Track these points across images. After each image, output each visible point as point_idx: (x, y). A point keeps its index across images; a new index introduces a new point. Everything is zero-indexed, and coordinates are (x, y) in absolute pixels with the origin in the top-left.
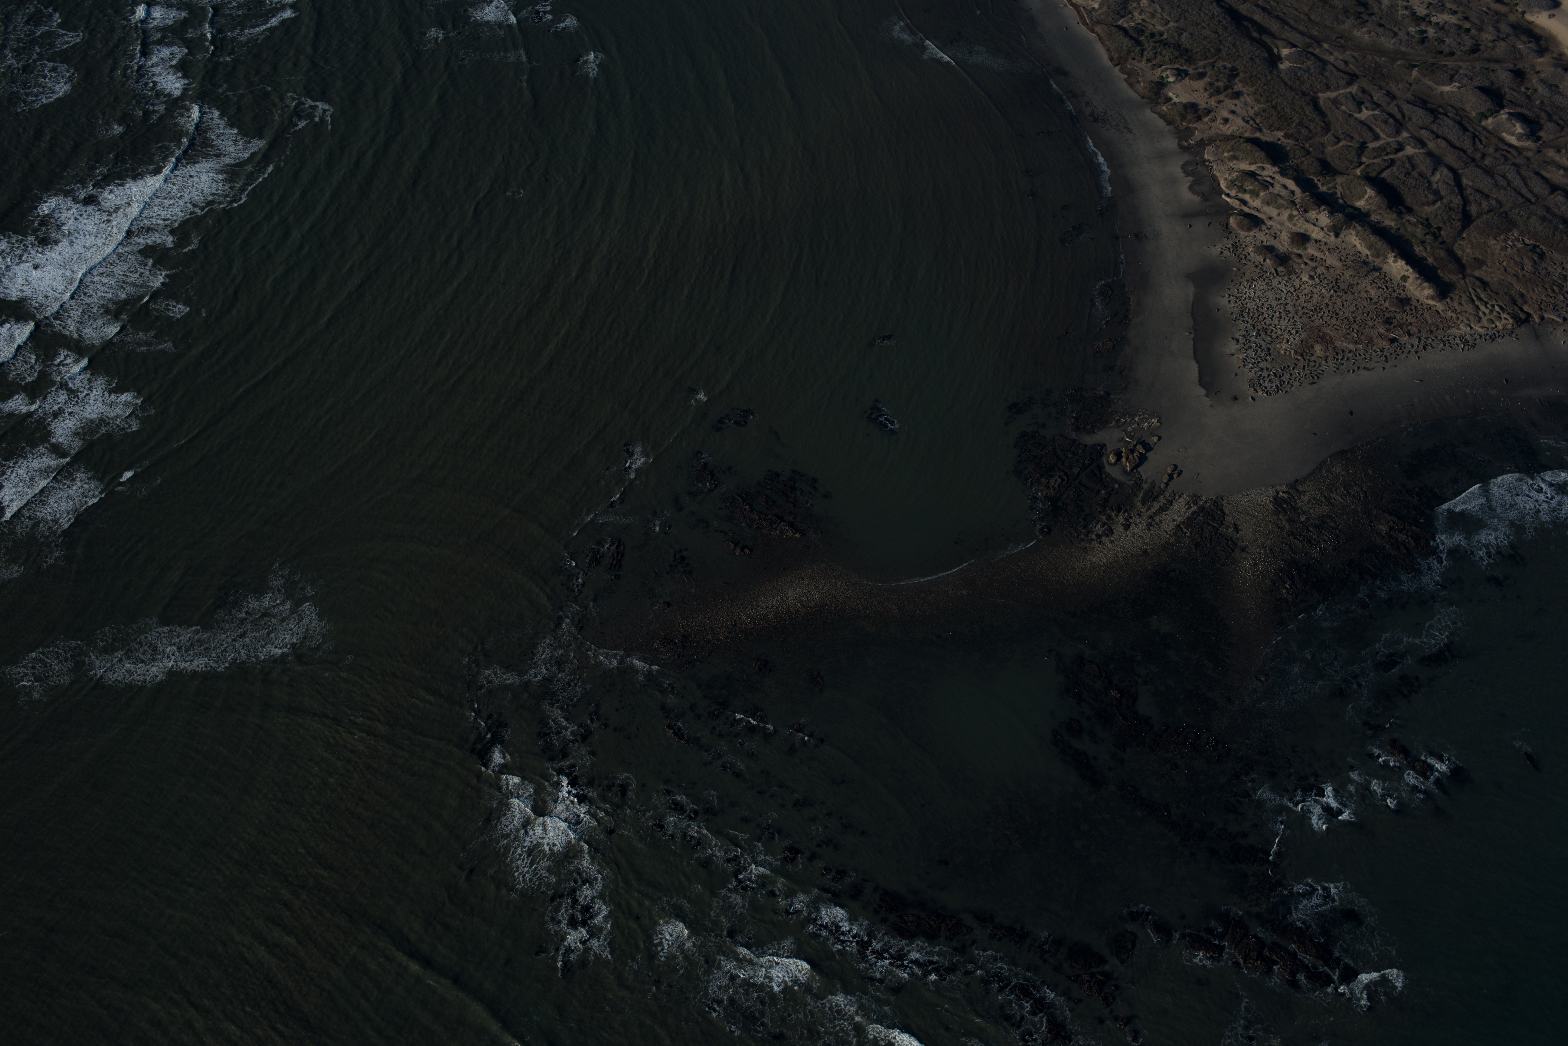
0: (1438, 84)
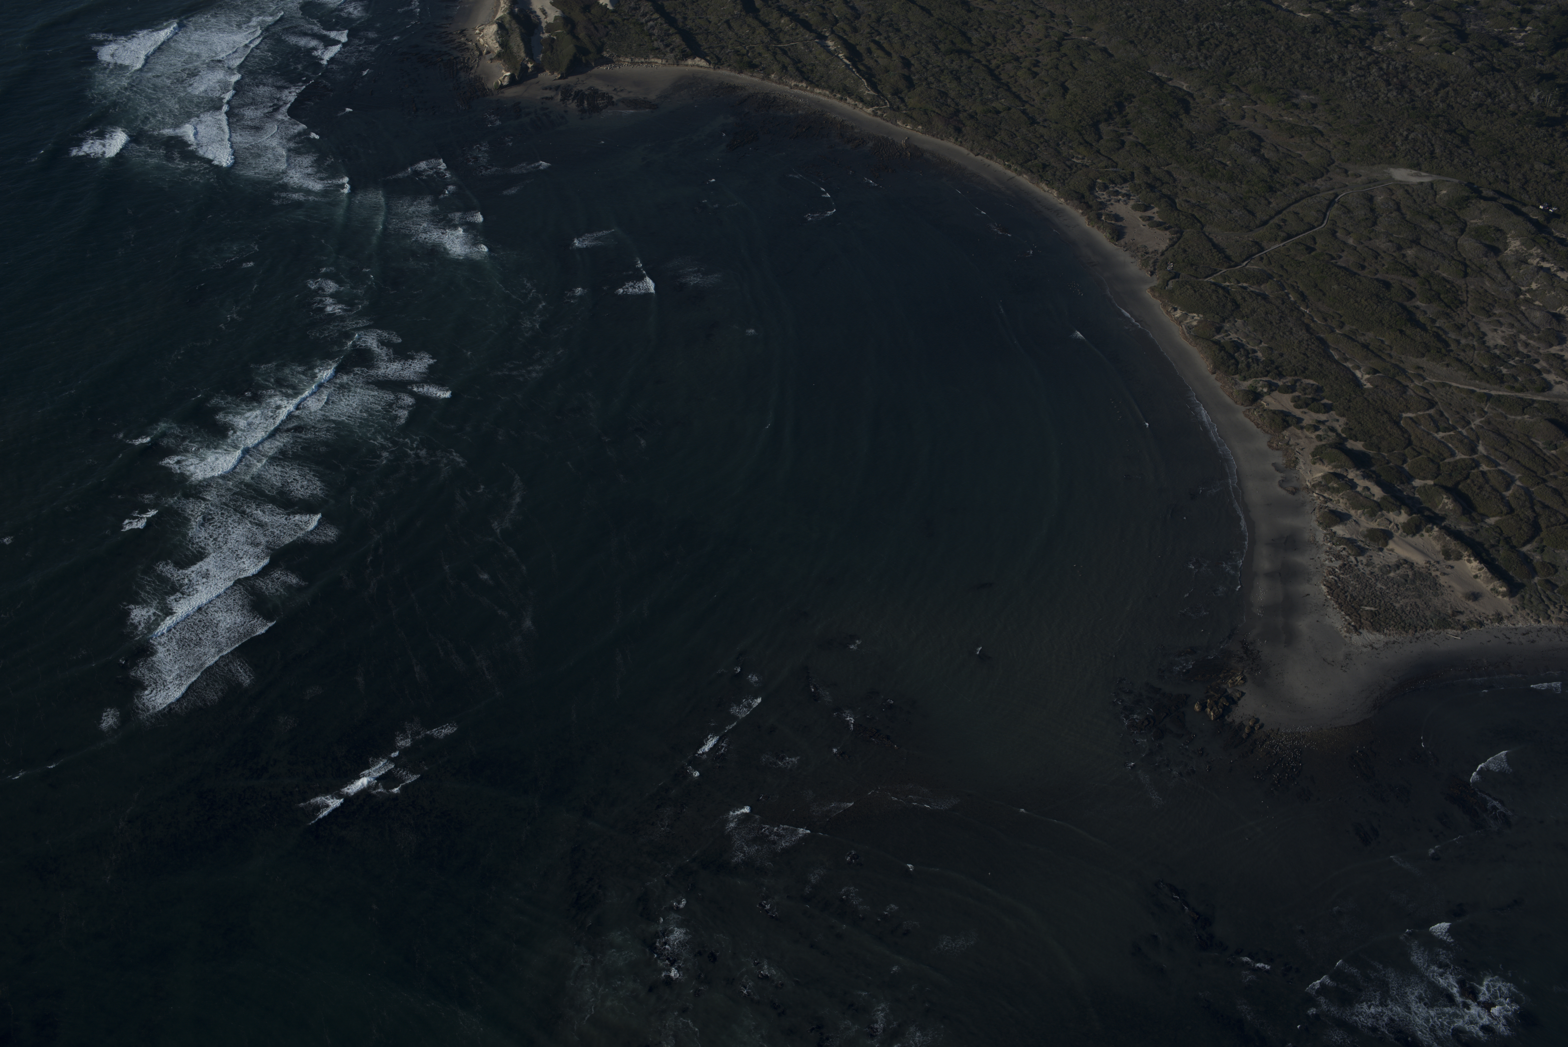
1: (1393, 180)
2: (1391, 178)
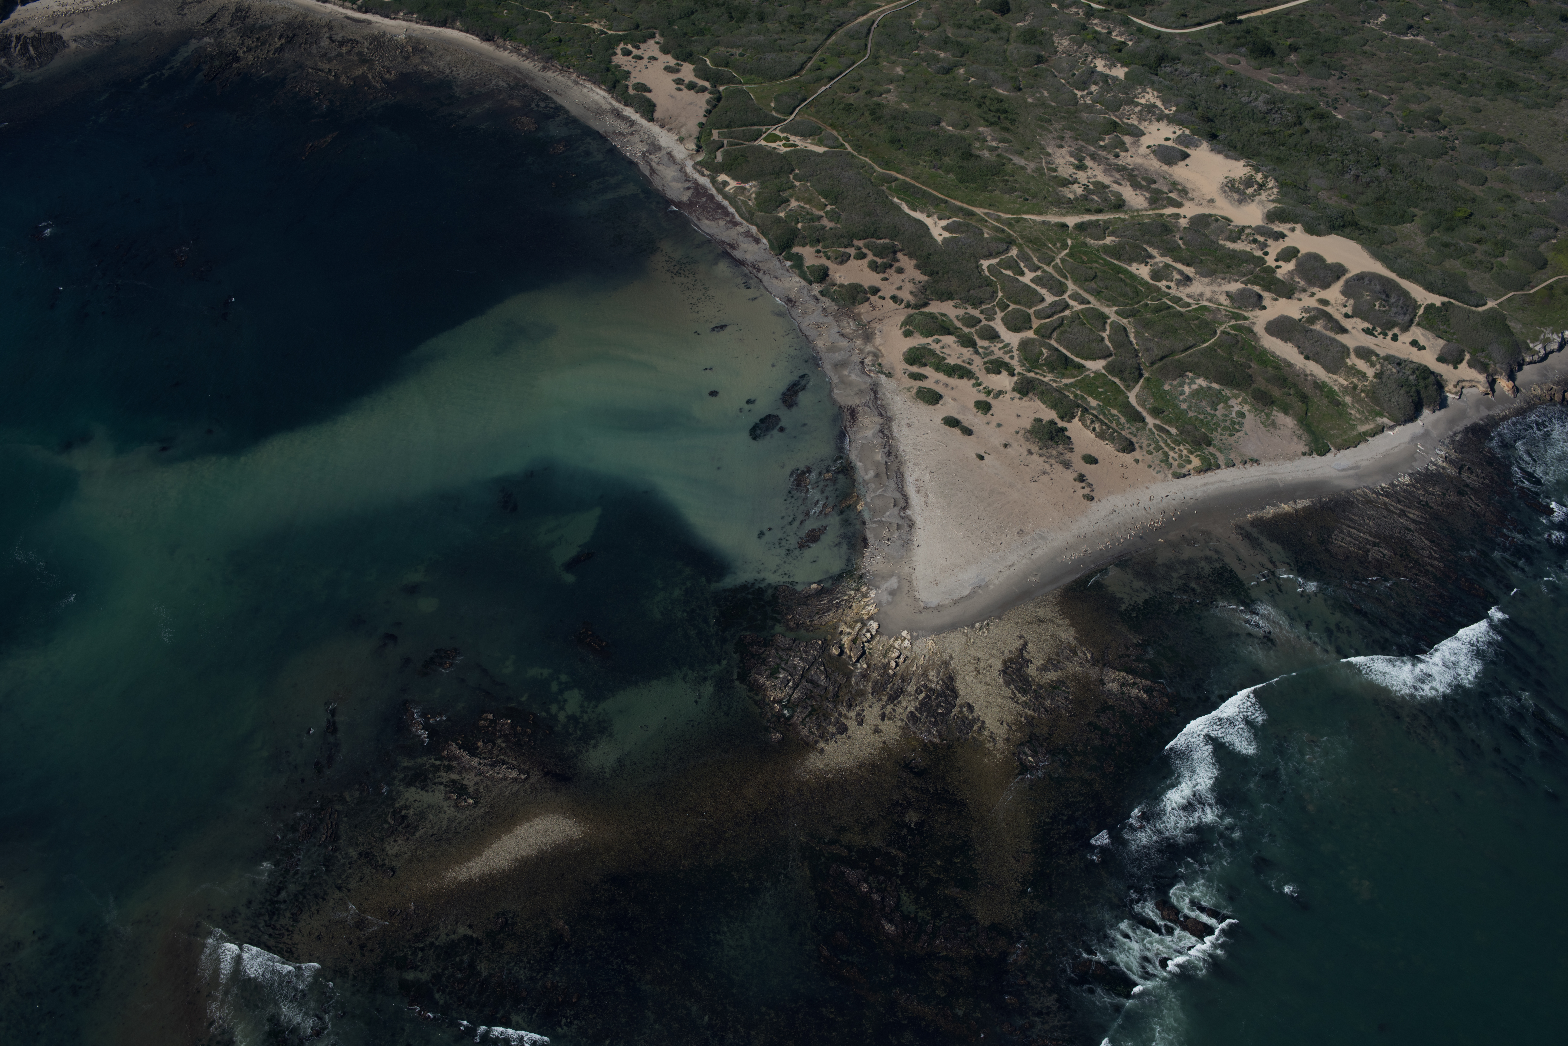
0: (1093, 240)
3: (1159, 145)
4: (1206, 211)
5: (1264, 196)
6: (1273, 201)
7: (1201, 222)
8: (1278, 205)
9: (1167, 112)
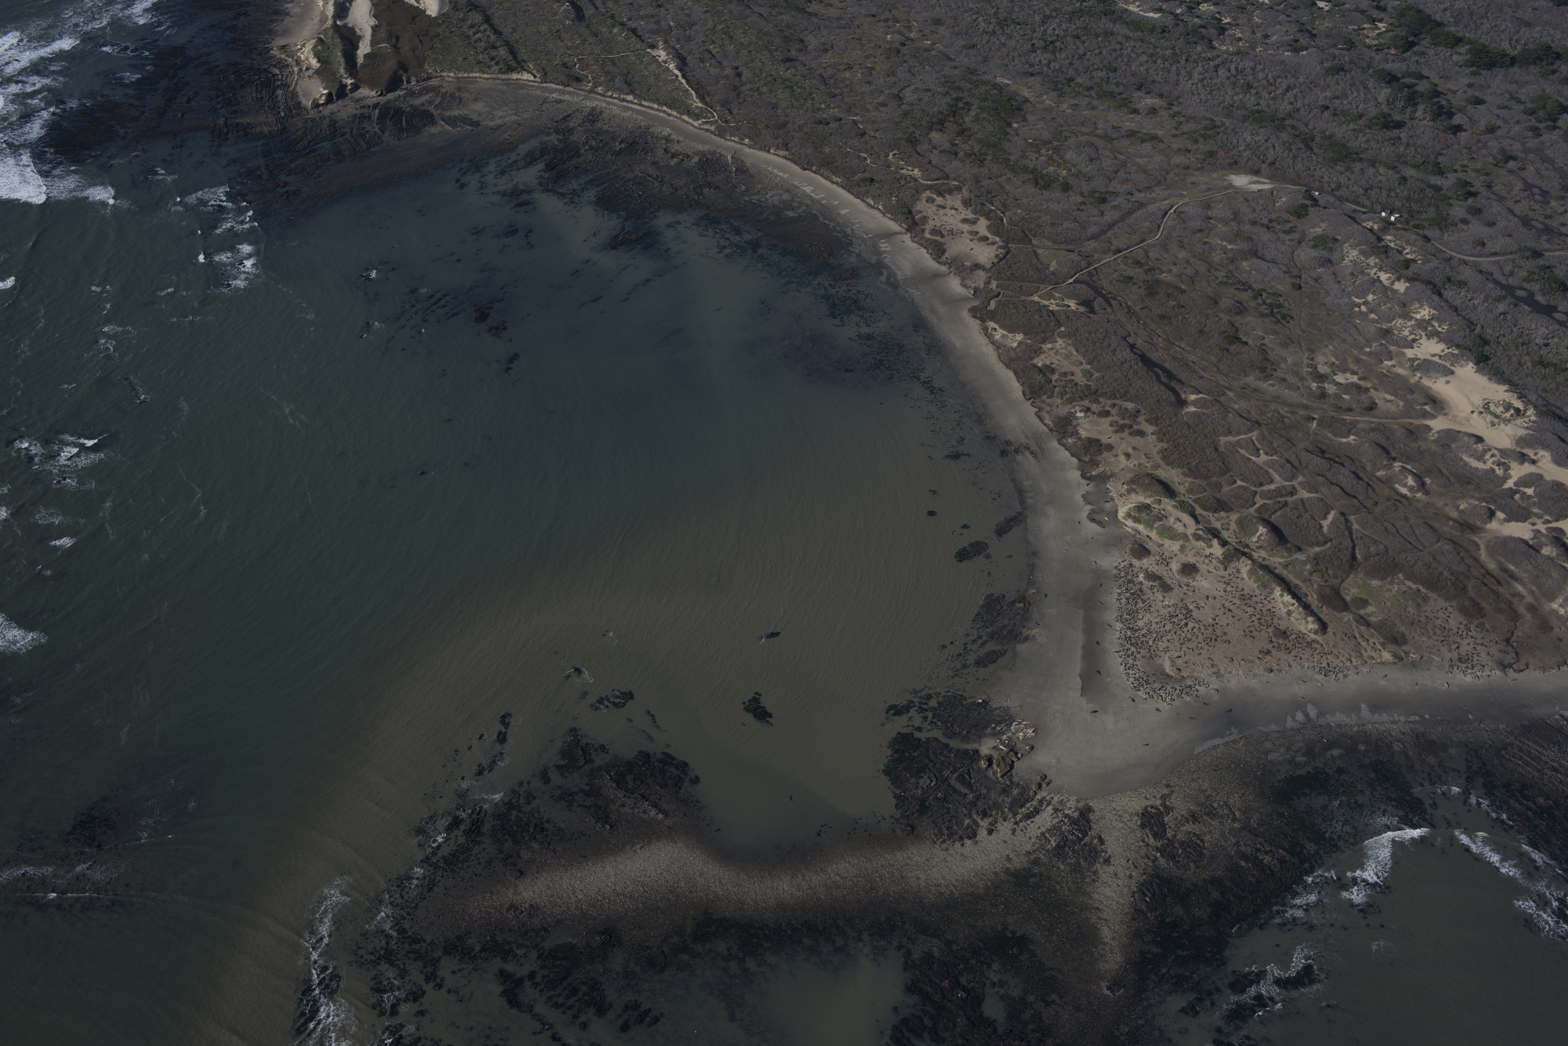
0: (1336, 436)
1: (1233, 187)
2: (1231, 186)
3: (1425, 360)
4: (1456, 427)
5: (1519, 421)
6: (1527, 428)
7: (1450, 436)
8: (1531, 432)
9: (1440, 329)
